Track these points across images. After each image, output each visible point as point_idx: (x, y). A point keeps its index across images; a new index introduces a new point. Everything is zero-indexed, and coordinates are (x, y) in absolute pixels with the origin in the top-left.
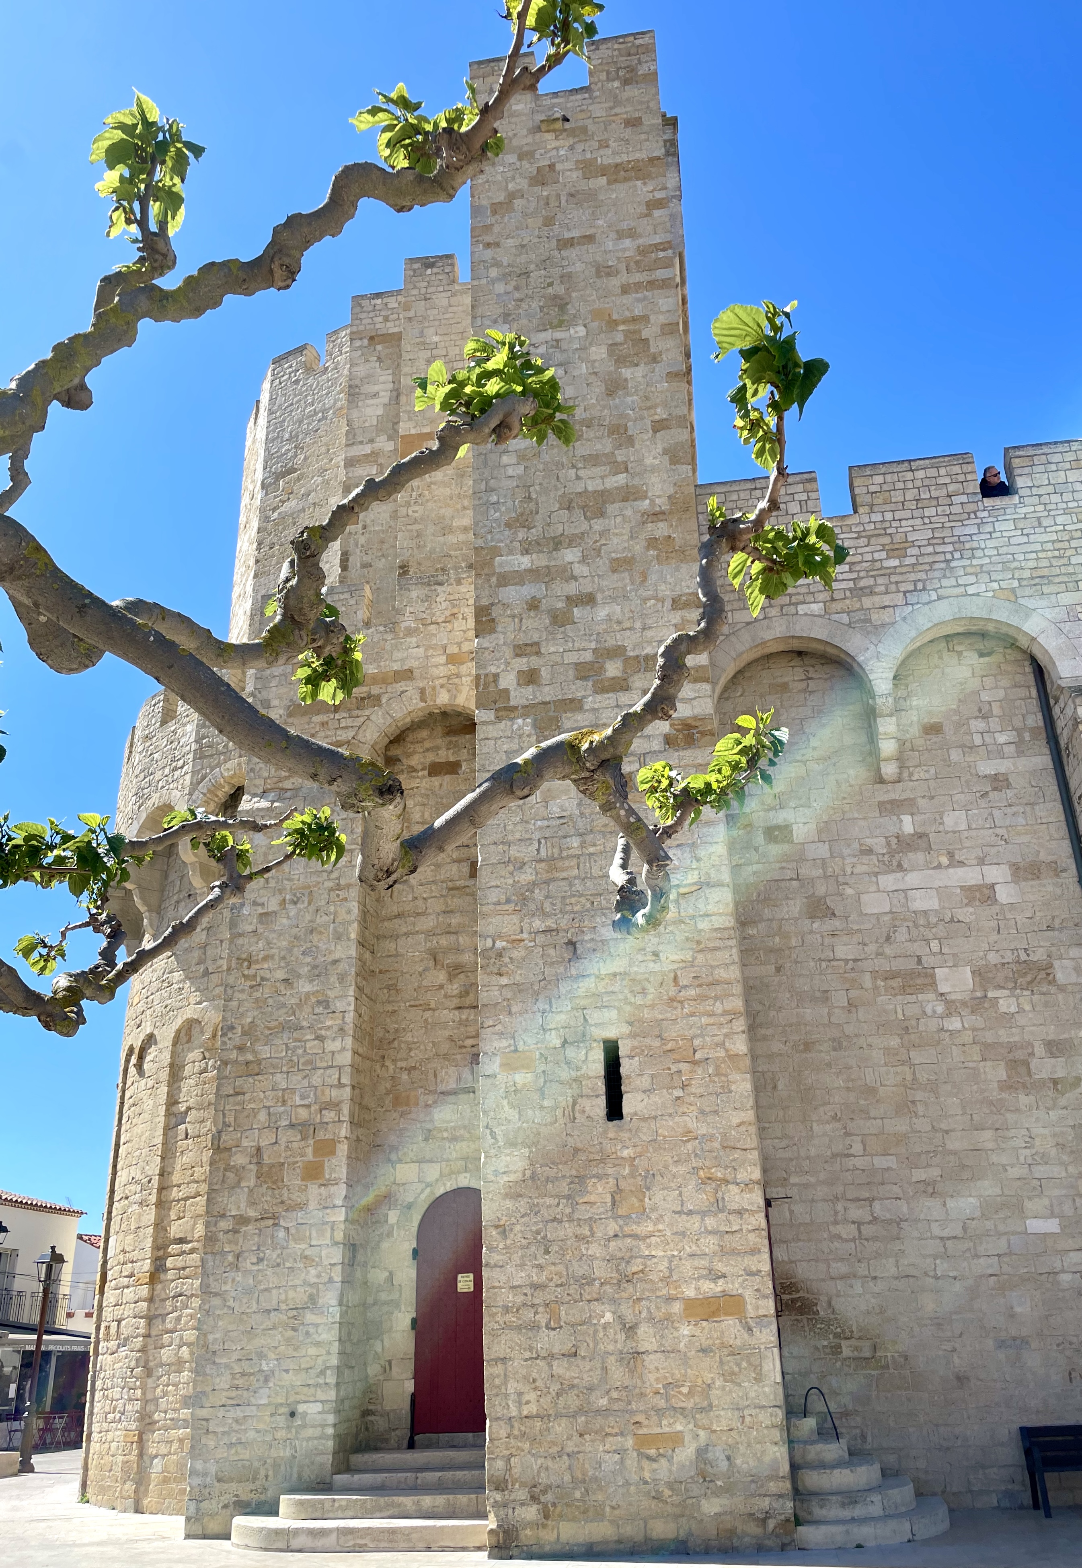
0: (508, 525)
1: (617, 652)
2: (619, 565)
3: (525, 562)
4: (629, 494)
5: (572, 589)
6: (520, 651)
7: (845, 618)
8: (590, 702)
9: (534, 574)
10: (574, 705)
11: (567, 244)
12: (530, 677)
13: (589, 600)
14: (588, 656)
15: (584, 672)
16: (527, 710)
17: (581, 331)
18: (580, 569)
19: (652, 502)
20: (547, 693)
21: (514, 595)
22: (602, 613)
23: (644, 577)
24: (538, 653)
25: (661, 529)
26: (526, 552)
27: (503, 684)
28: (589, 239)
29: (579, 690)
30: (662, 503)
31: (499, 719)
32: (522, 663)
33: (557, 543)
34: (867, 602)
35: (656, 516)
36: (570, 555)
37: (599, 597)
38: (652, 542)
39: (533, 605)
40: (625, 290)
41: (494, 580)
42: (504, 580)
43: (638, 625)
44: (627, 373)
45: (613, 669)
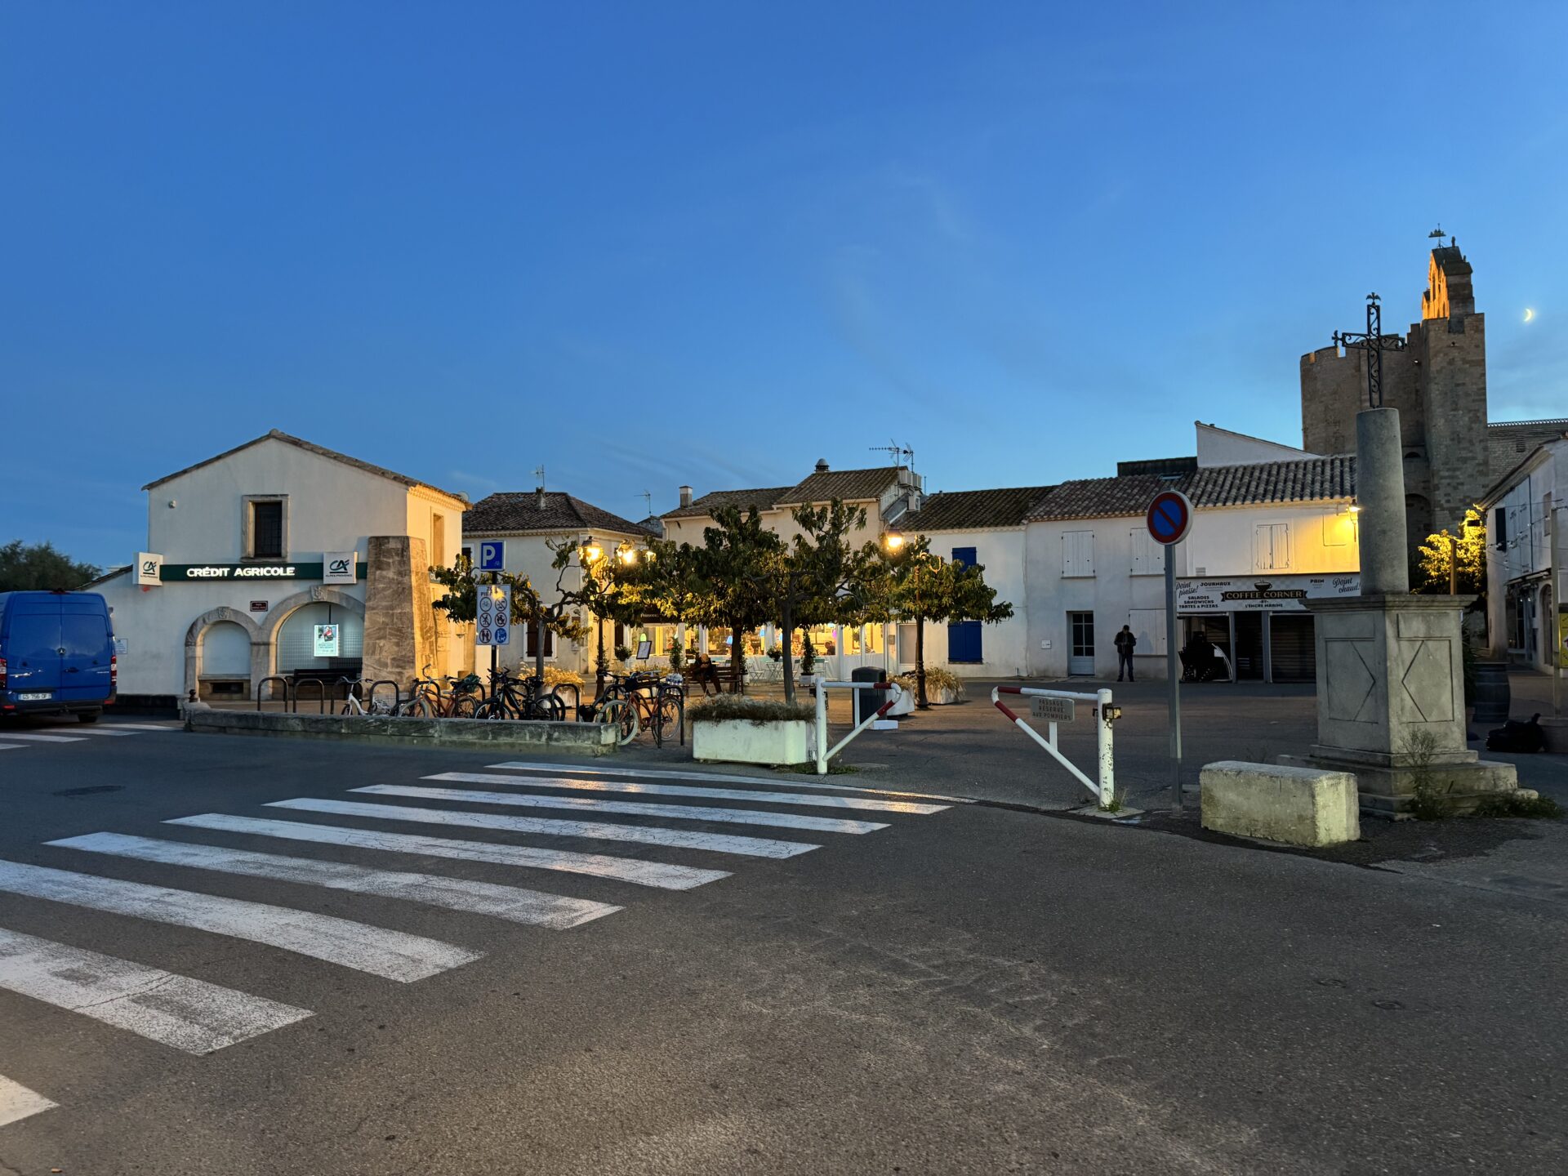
0: (1442, 464)
3: (1447, 474)
5: (1458, 481)
6: (1446, 495)
11: (1458, 385)
13: (1462, 484)
28: (1464, 384)
30: (1481, 461)
32: (1446, 498)
39: (1449, 484)
40: (1474, 401)
42: (1442, 478)
44: (1473, 425)
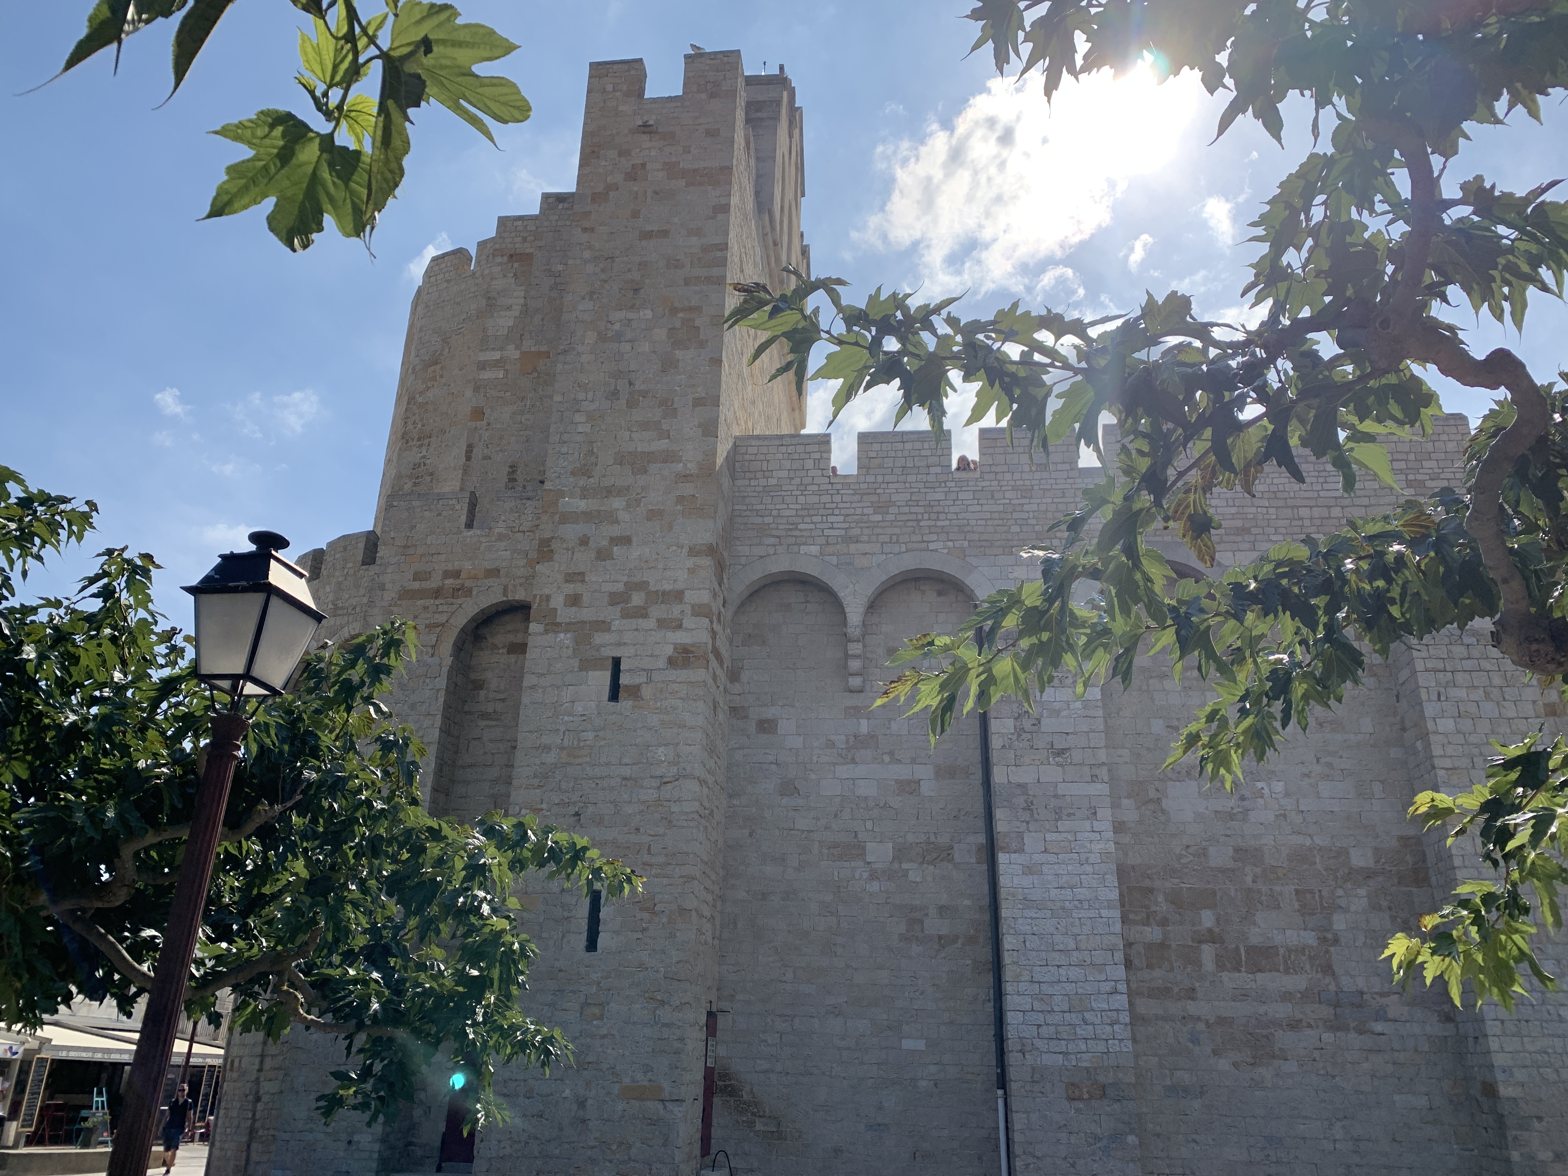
0: (573, 474)
1: (642, 586)
2: (653, 515)
3: (582, 505)
4: (669, 457)
5: (615, 531)
6: (570, 578)
7: (834, 560)
8: (616, 624)
9: (588, 516)
10: (603, 626)
11: (647, 235)
12: (574, 600)
13: (625, 541)
14: (620, 587)
15: (615, 599)
16: (569, 627)
17: (649, 314)
18: (623, 516)
19: (685, 465)
20: (586, 614)
21: (571, 532)
22: (635, 552)
23: (671, 528)
24: (583, 581)
25: (688, 489)
26: (584, 497)
27: (553, 604)
29: (611, 614)
30: (692, 468)
31: (546, 631)
32: (570, 589)
33: (609, 492)
34: (853, 548)
35: (686, 477)
36: (617, 503)
37: (634, 539)
38: (680, 499)
39: (584, 541)
41: (557, 518)
42: (566, 518)
43: (661, 566)
44: (679, 354)
45: (637, 599)
